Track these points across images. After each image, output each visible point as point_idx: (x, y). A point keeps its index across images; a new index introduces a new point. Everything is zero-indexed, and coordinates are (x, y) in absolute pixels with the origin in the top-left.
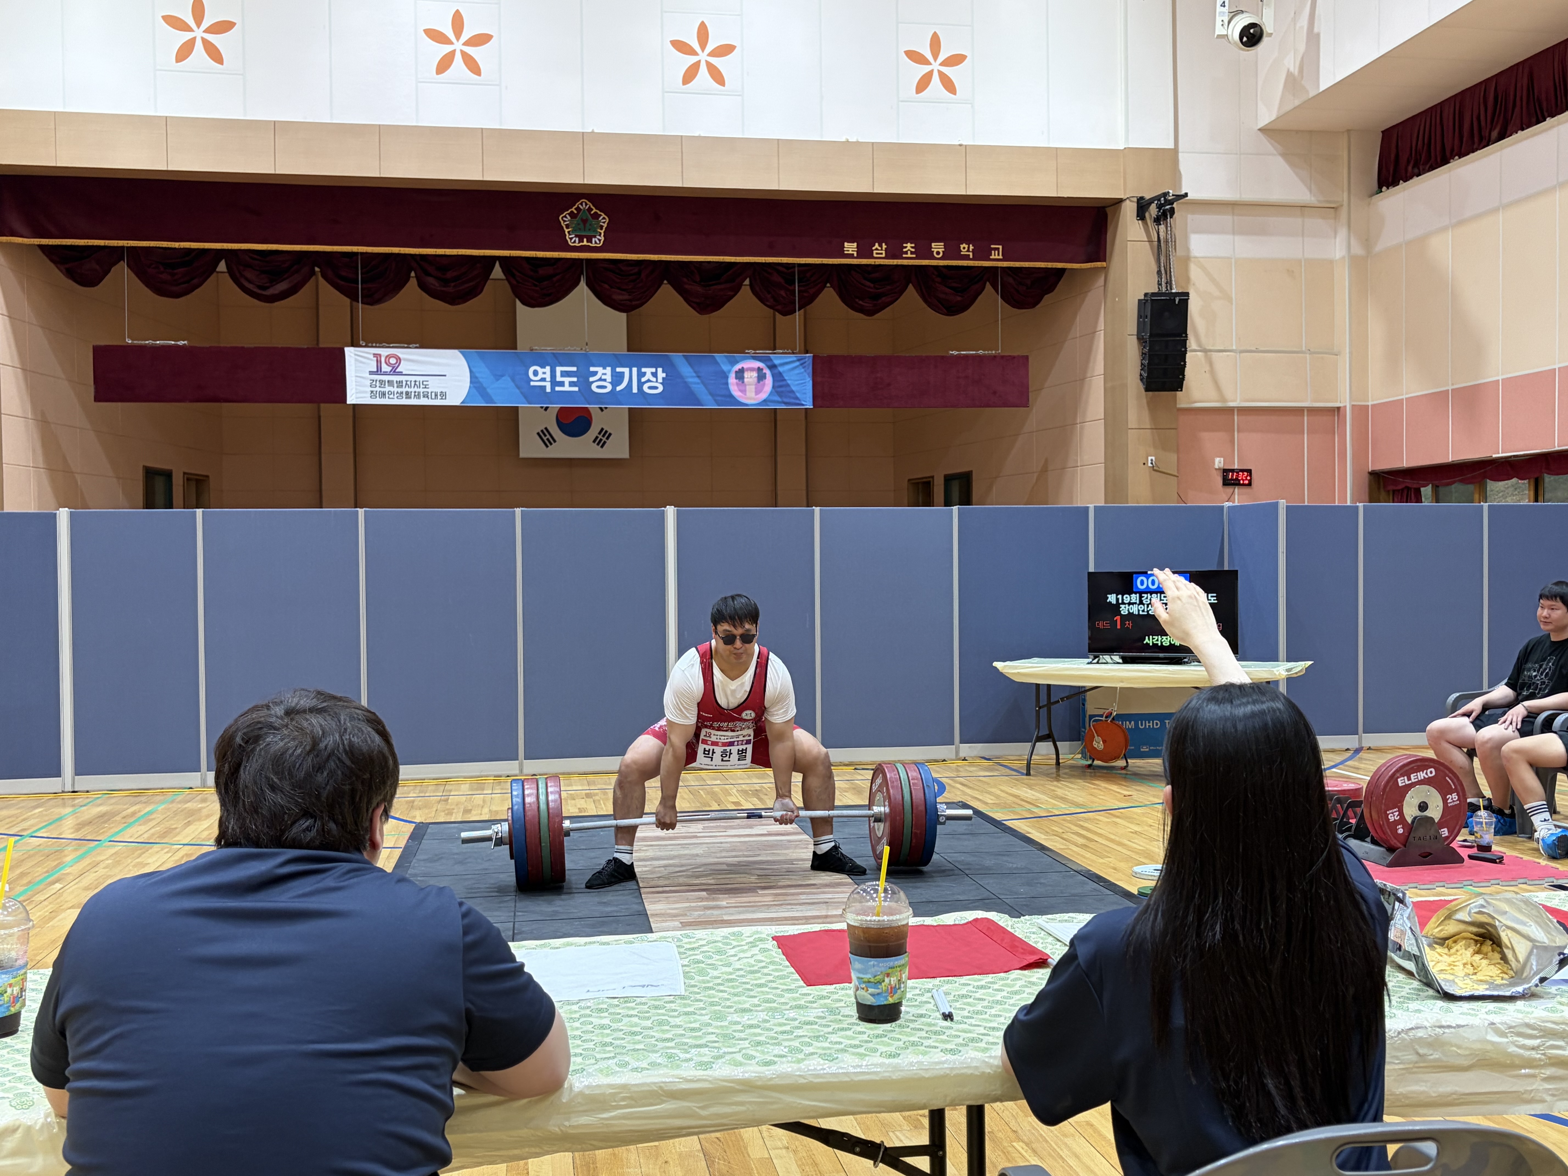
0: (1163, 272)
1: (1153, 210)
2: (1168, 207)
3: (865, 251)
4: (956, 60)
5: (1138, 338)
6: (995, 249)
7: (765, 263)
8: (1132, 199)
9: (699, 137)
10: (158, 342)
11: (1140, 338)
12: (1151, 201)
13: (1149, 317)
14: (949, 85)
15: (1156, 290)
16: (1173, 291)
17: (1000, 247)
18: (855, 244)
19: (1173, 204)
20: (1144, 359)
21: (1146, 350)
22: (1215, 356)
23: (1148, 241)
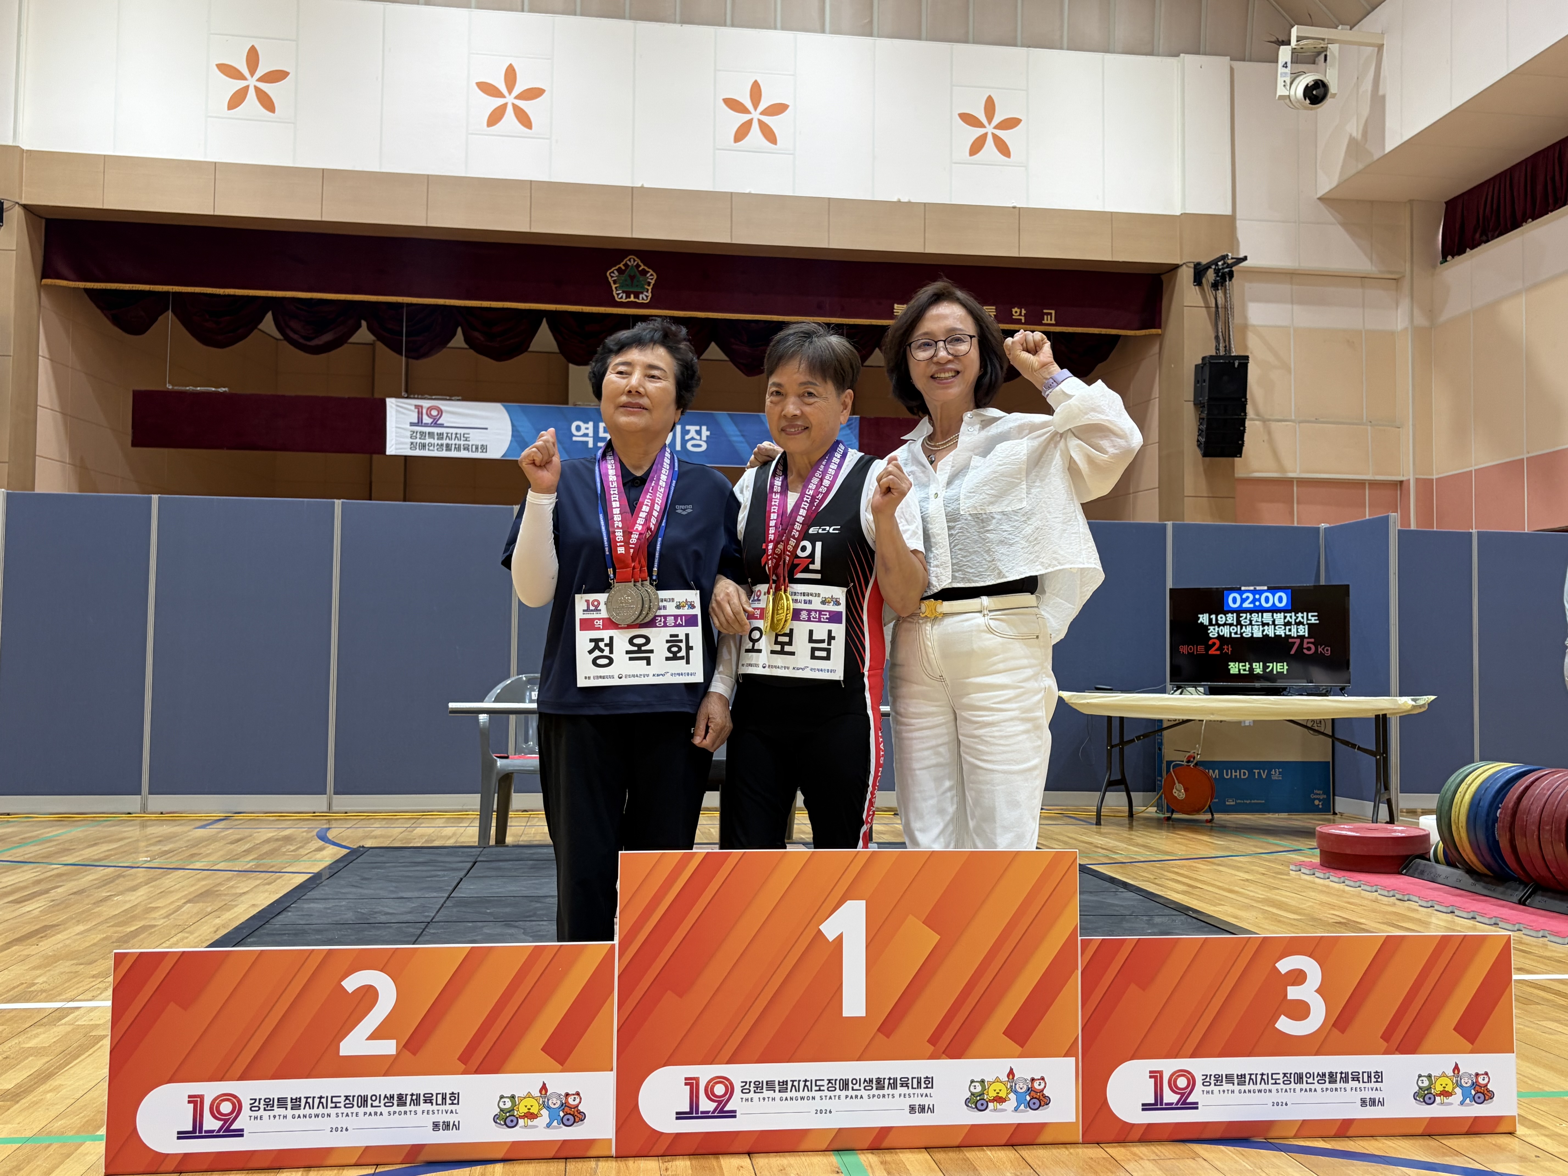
0: (1221, 337)
1: (1211, 275)
2: (1226, 270)
4: (1011, 123)
5: (1195, 404)
6: (1048, 314)
8: (1188, 264)
9: (749, 194)
10: (199, 388)
11: (1198, 404)
12: (1208, 266)
13: (1207, 380)
14: (1003, 149)
15: (1214, 354)
16: (1232, 355)
17: (1053, 312)
19: (1232, 267)
20: (1201, 424)
21: (1204, 415)
22: (1274, 426)
23: (1206, 307)
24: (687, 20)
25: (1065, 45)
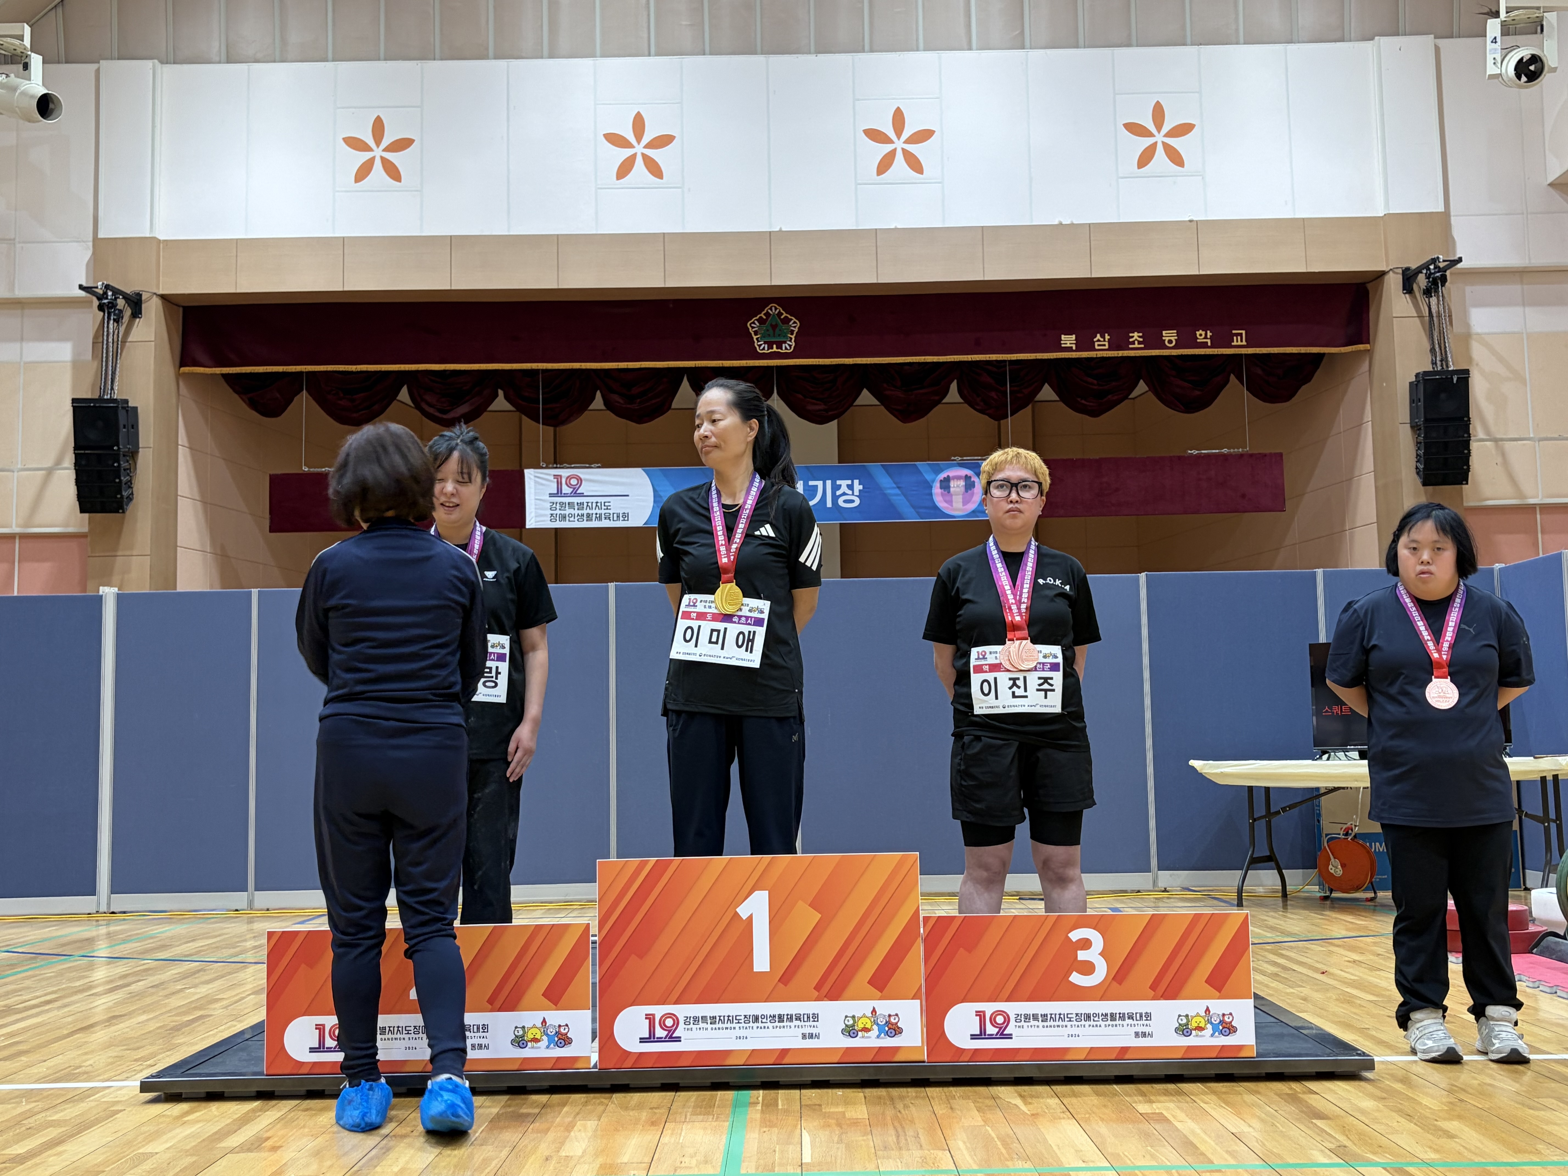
0: (1437, 350)
1: (1422, 281)
2: (1438, 274)
3: (1085, 343)
5: (1412, 427)
6: (1237, 335)
7: (972, 361)
8: (1396, 270)
9: (896, 229)
11: (1414, 427)
12: (1418, 271)
13: (1422, 400)
14: (1176, 158)
15: (1430, 370)
16: (1450, 369)
17: (1243, 332)
18: (1074, 337)
19: (1445, 271)
20: (1419, 448)
21: (1421, 439)
22: (1508, 445)
23: (1418, 317)
24: (823, 49)
25: (1242, 40)
